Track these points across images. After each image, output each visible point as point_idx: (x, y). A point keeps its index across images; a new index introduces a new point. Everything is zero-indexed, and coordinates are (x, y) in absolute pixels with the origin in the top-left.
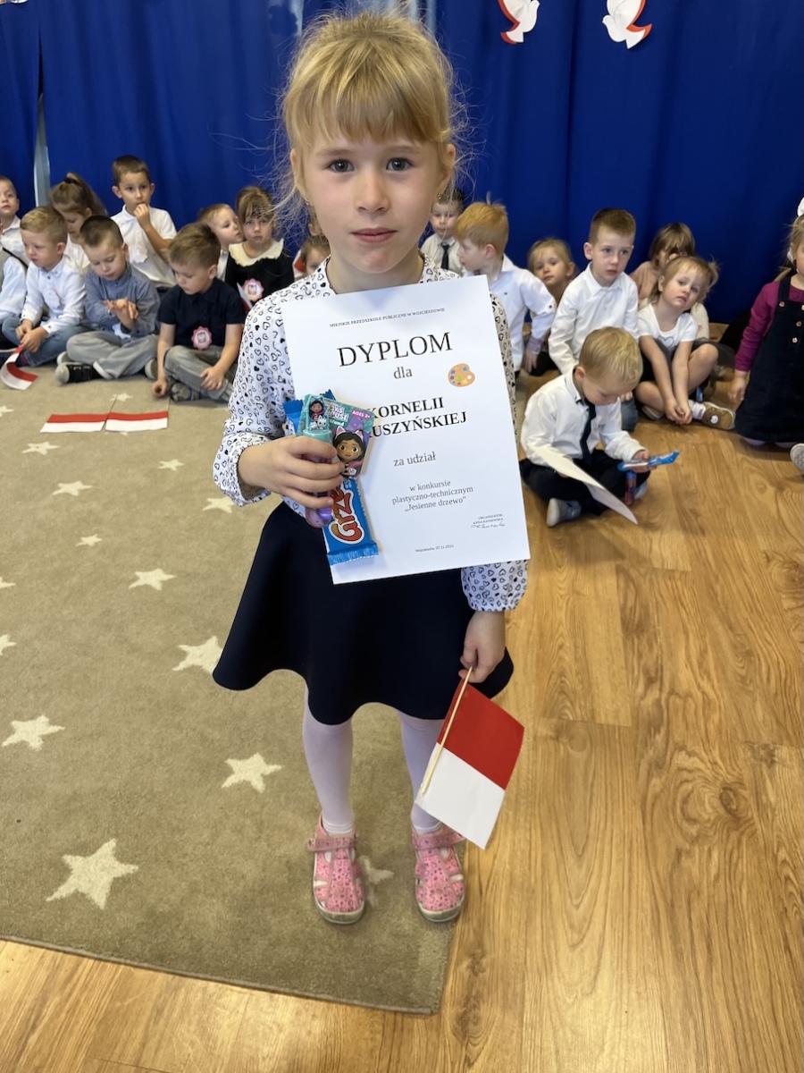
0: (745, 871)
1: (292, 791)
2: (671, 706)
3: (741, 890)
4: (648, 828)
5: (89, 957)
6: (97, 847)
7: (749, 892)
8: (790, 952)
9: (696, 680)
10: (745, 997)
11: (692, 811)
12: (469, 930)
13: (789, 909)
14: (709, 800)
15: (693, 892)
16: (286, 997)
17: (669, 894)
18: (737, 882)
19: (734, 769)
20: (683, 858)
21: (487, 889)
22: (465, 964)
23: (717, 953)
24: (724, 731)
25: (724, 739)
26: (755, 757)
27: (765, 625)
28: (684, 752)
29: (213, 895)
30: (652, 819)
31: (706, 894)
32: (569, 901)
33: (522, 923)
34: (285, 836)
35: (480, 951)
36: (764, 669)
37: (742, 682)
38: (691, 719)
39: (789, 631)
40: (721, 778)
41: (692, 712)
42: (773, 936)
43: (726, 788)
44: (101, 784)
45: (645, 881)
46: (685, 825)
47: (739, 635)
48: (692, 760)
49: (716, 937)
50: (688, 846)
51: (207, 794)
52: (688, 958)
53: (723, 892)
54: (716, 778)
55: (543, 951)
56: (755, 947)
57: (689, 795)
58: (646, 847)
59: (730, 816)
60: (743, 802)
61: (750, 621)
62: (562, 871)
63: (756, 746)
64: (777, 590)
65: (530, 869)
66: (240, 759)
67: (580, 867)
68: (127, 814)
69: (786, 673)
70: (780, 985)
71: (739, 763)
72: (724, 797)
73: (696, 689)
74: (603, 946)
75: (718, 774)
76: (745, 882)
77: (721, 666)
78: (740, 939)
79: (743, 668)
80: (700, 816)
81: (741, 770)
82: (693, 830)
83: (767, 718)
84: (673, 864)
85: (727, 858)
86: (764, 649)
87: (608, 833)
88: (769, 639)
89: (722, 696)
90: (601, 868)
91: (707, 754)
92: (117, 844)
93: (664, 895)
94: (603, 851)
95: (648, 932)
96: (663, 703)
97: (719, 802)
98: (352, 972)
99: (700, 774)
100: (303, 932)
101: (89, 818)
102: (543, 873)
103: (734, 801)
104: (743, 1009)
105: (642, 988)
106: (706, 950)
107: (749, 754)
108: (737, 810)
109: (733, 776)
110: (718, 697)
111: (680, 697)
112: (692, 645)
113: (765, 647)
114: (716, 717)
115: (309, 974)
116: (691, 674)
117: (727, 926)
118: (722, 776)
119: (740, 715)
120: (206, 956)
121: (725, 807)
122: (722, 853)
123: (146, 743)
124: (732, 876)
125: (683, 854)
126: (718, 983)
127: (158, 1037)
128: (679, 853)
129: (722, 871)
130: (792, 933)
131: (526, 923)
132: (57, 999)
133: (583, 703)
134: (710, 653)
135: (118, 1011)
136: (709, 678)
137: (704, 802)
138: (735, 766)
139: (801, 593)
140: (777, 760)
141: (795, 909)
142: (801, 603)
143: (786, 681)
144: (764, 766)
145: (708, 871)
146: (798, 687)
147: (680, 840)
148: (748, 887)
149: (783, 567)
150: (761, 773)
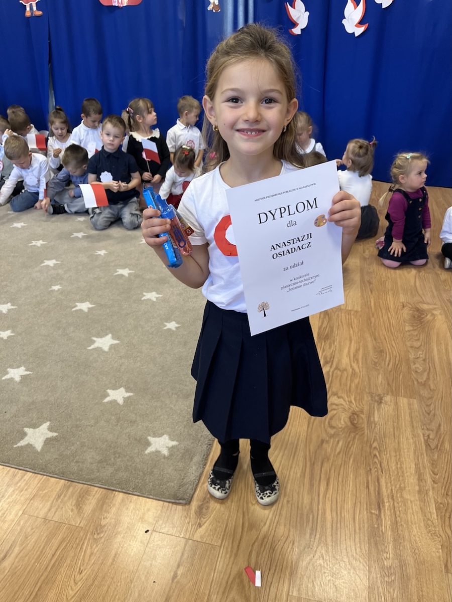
0: (354, 450)
1: (136, 405)
2: (334, 375)
3: (350, 459)
4: (310, 430)
5: (30, 472)
6: (40, 424)
7: (354, 461)
8: (369, 489)
9: (350, 363)
10: (341, 507)
11: (333, 423)
13: (373, 470)
14: (344, 419)
15: (326, 458)
17: (313, 459)
18: (349, 456)
19: (360, 405)
20: (324, 444)
23: (331, 487)
24: (359, 388)
25: (359, 391)
26: (372, 400)
27: (393, 338)
28: (336, 397)
29: (91, 448)
30: (312, 426)
31: (332, 460)
36: (388, 359)
37: (374, 365)
38: (343, 381)
39: (405, 341)
40: (352, 409)
41: (345, 378)
42: (362, 481)
43: (354, 413)
44: (46, 398)
45: (302, 453)
46: (329, 429)
47: (378, 343)
48: (339, 400)
49: (332, 479)
50: (328, 438)
51: (95, 405)
52: (316, 487)
53: (340, 460)
54: (350, 409)
56: (351, 485)
57: (334, 416)
58: (307, 438)
59: (352, 426)
60: (361, 420)
61: (386, 336)
63: (374, 395)
64: (404, 322)
66: (113, 390)
68: (56, 412)
69: (399, 361)
70: (360, 503)
71: (364, 402)
72: (352, 417)
73: (349, 367)
75: (351, 407)
76: (353, 456)
77: (365, 357)
78: (344, 481)
79: (376, 358)
80: (337, 425)
81: (363, 405)
82: (332, 432)
83: (384, 382)
84: (319, 446)
85: (346, 445)
86: (390, 350)
88: (394, 345)
89: (363, 371)
91: (348, 398)
92: (50, 424)
95: (299, 474)
96: (331, 373)
97: (348, 420)
99: (342, 406)
101: (39, 412)
103: (356, 420)
104: (339, 512)
106: (326, 484)
107: (370, 398)
108: (357, 424)
109: (359, 408)
110: (360, 371)
111: (340, 371)
112: (352, 346)
113: (391, 348)
114: (356, 381)
116: (348, 360)
117: (339, 475)
118: (353, 408)
119: (369, 380)
121: (351, 422)
122: (344, 442)
123: (70, 381)
124: (347, 453)
125: (325, 441)
126: (329, 500)
127: (57, 507)
128: (322, 441)
129: (342, 450)
130: (372, 480)
134: (361, 350)
136: (358, 362)
137: (341, 419)
138: (361, 403)
139: (416, 323)
140: (383, 401)
141: (376, 469)
142: (415, 328)
143: (397, 365)
144: (376, 404)
145: (335, 450)
146: (403, 368)
147: (324, 436)
148: (354, 458)
149: (410, 310)
150: (374, 407)
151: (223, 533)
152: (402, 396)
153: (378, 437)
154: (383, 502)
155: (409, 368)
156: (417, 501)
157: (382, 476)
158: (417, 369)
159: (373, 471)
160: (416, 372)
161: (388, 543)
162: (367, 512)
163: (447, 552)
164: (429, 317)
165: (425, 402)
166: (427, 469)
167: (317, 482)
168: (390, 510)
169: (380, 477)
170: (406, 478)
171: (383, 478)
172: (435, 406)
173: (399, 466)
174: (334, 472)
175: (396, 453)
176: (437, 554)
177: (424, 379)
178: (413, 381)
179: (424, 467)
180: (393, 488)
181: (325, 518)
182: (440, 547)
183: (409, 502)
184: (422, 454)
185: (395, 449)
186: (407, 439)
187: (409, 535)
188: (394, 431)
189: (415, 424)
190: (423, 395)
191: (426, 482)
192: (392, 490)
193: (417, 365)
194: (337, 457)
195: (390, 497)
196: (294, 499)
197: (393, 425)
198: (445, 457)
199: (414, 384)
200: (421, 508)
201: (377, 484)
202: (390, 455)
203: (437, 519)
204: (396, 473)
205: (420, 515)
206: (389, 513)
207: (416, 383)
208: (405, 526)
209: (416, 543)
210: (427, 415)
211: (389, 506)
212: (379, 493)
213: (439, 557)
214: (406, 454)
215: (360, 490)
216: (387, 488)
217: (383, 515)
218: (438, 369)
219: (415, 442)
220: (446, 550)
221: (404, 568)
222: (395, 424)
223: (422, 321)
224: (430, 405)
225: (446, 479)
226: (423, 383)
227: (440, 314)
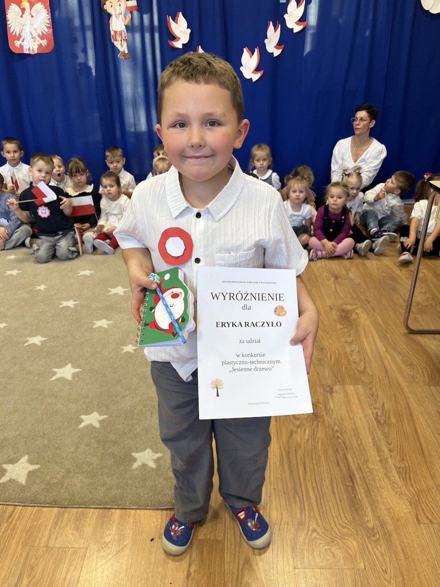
0: (320, 436)
1: (113, 425)
3: (318, 444)
4: (278, 424)
5: (20, 506)
6: (19, 459)
7: (322, 445)
8: (339, 466)
10: (320, 485)
15: (298, 447)
16: (115, 510)
18: (317, 440)
19: (315, 397)
20: (294, 434)
26: (324, 391)
29: (78, 473)
31: (303, 447)
34: (111, 445)
36: (329, 355)
37: (319, 361)
39: (340, 338)
42: (332, 460)
44: (17, 433)
45: (277, 445)
46: (294, 421)
47: (318, 342)
49: (308, 463)
50: (295, 429)
51: (72, 431)
52: (295, 473)
53: (310, 446)
56: (324, 465)
58: (277, 432)
60: (319, 409)
61: (323, 335)
63: (325, 386)
64: (335, 322)
66: (87, 415)
68: (32, 444)
69: (338, 355)
70: (335, 478)
71: (318, 394)
76: (320, 441)
78: (318, 463)
79: (319, 355)
81: (318, 396)
82: (298, 423)
83: (330, 374)
84: (289, 437)
85: (312, 432)
86: (329, 347)
88: (331, 342)
92: (29, 457)
93: (285, 450)
98: (146, 496)
100: (122, 482)
101: (14, 448)
103: (316, 409)
105: (276, 487)
106: (303, 469)
107: (322, 390)
108: (316, 412)
109: (315, 399)
115: (126, 499)
117: (312, 458)
119: (318, 374)
120: (76, 498)
122: (310, 430)
123: (40, 413)
124: (314, 438)
128: (292, 433)
129: (310, 437)
130: (340, 458)
132: (6, 525)
135: (36, 526)
138: (316, 395)
139: (345, 322)
140: (334, 391)
141: (341, 448)
142: (345, 326)
143: (338, 358)
144: (329, 394)
145: (304, 438)
146: (344, 361)
147: (292, 428)
148: (321, 442)
149: (337, 312)
150: (327, 397)
151: (223, 528)
152: (348, 384)
153: (337, 421)
154: (354, 475)
155: (348, 360)
156: (380, 469)
157: (348, 453)
158: (355, 360)
159: (339, 450)
160: (355, 362)
161: (367, 508)
162: (343, 486)
163: (415, 507)
164: (354, 316)
165: (367, 387)
166: (382, 442)
167: (296, 468)
168: (361, 480)
169: (346, 454)
170: (368, 451)
171: (349, 454)
172: (376, 389)
173: (359, 442)
174: (308, 456)
175: (354, 432)
176: (408, 510)
177: (362, 367)
178: (354, 370)
179: (380, 440)
180: (359, 461)
181: (309, 497)
182: (409, 504)
183: (374, 471)
184: (375, 429)
185: (353, 429)
186: (360, 419)
187: (382, 498)
188: (348, 414)
189: (364, 406)
190: (365, 381)
191: (384, 452)
192: (358, 463)
193: (354, 357)
194: (307, 444)
195: (359, 470)
196: (279, 486)
197: (347, 409)
198: (394, 429)
199: (355, 373)
200: (385, 474)
201: (345, 460)
202: (351, 436)
203: (401, 481)
204: (358, 448)
205: (386, 480)
206: (361, 483)
207: (356, 372)
208: (376, 491)
209: (389, 504)
210: (371, 397)
211: (360, 478)
212: (349, 468)
213: (410, 512)
214: (363, 432)
215: (333, 468)
216: (354, 462)
217: (356, 487)
218: (371, 358)
219: (367, 421)
220: (414, 505)
221: (384, 527)
222: (348, 408)
223: (349, 319)
224: (372, 388)
225: (399, 447)
226: (362, 371)
227: (362, 312)
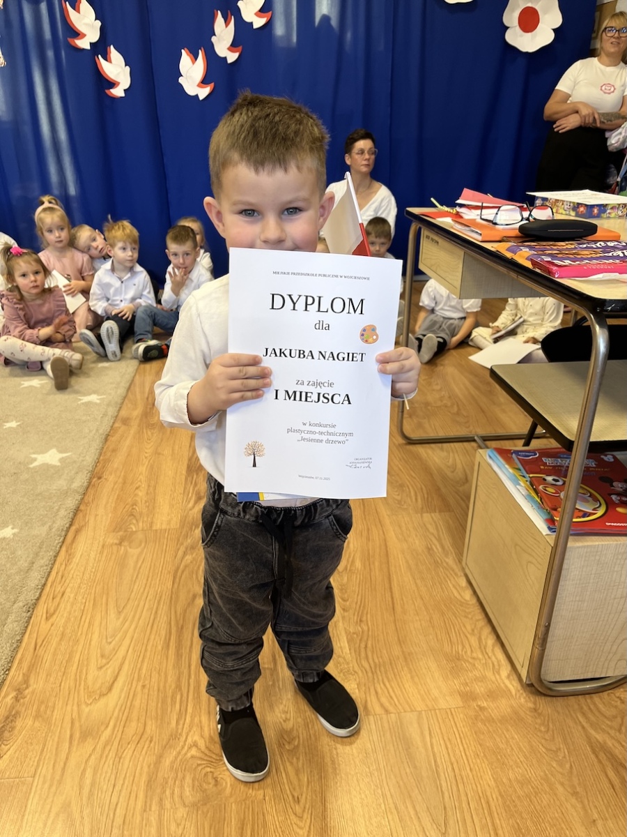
12: (19, 674)
21: (40, 646)
22: (10, 697)
32: (104, 641)
33: (64, 661)
35: (25, 686)
55: (76, 676)
62: (104, 623)
65: (78, 628)
67: (118, 619)
74: (124, 662)
87: (145, 594)
90: (134, 616)
94: (138, 605)
95: (160, 648)
102: (89, 627)
131: (67, 661)
133: (145, 519)
